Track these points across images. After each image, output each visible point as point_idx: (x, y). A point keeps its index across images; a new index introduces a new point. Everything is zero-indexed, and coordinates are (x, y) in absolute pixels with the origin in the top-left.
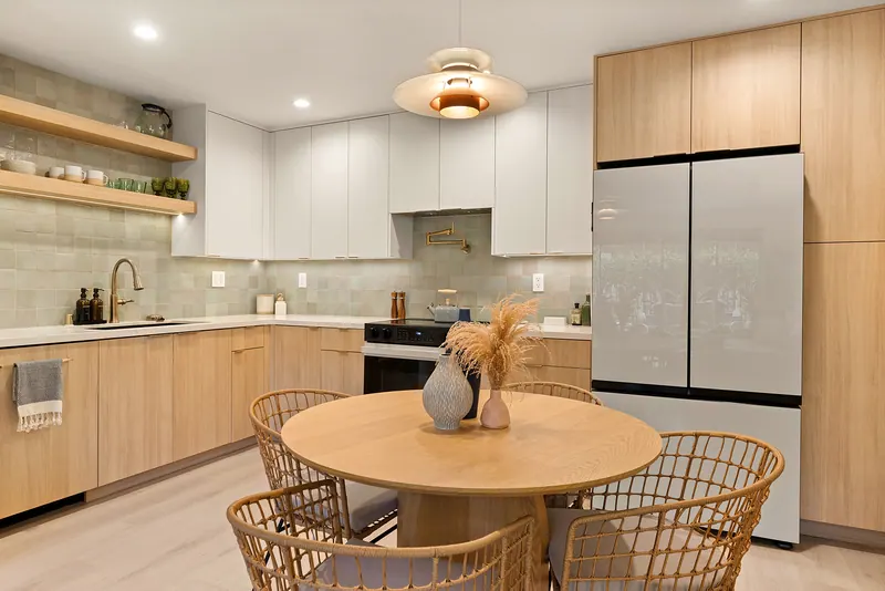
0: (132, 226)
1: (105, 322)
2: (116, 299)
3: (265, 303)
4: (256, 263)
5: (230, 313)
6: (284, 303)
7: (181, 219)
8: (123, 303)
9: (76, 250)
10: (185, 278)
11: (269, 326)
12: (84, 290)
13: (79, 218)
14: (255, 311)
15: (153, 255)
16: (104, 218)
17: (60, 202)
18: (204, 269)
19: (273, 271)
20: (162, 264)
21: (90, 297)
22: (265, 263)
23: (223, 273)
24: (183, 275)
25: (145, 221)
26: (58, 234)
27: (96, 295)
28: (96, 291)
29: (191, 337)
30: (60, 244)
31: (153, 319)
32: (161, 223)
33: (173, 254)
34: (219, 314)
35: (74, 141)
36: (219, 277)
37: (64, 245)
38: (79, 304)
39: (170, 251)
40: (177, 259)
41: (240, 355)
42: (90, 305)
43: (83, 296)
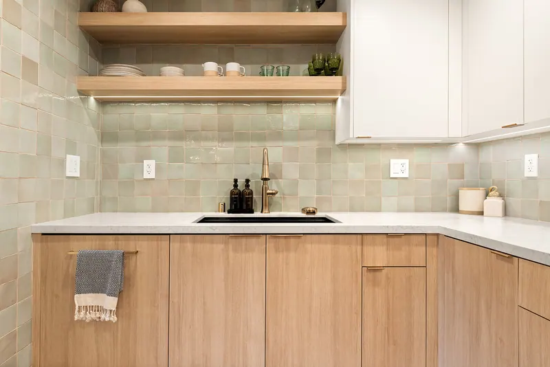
0: (290, 116)
2: (267, 190)
3: (469, 199)
4: (461, 147)
5: (418, 210)
6: (500, 201)
7: (339, 102)
8: (272, 194)
10: (354, 168)
11: (438, 235)
12: (236, 181)
14: (456, 209)
15: (314, 145)
18: (381, 157)
19: (488, 155)
20: (324, 154)
21: (241, 187)
22: (477, 146)
23: (406, 161)
24: (351, 164)
25: (305, 110)
26: (220, 129)
27: (247, 186)
29: (292, 241)
30: (221, 139)
33: (337, 142)
34: (401, 210)
35: (233, 45)
36: (399, 167)
38: (232, 193)
39: (334, 139)
40: (345, 147)
41: (378, 274)
42: (241, 194)
43: (236, 186)
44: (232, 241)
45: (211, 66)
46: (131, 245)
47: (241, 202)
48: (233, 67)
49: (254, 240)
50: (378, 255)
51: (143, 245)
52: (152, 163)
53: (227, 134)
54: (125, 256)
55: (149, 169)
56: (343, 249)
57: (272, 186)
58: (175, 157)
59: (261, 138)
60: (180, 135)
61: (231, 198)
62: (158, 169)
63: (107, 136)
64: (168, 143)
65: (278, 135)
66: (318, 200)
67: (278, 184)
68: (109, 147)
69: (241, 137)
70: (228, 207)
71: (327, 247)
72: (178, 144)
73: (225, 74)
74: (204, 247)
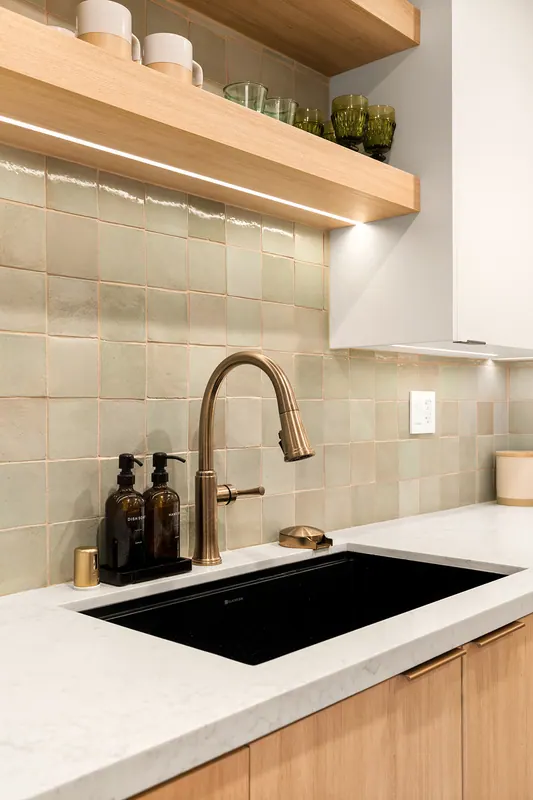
1: (186, 567)
2: (212, 483)
4: (490, 368)
7: (362, 239)
8: (230, 498)
9: (103, 328)
12: (126, 462)
22: (507, 368)
23: (431, 396)
24: (354, 403)
27: (160, 478)
28: (160, 460)
31: (303, 542)
32: (304, 249)
36: (424, 408)
37: (66, 309)
40: (345, 357)
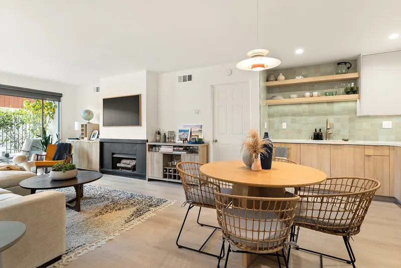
0: (336, 107)
1: (323, 140)
2: (328, 132)
12: (316, 129)
13: (316, 107)
15: (347, 117)
16: (325, 106)
17: (309, 103)
20: (351, 120)
21: (318, 131)
23: (390, 122)
24: (364, 123)
25: (343, 104)
26: (309, 112)
27: (320, 131)
28: (320, 129)
30: (310, 116)
33: (357, 115)
34: (388, 140)
36: (387, 124)
38: (314, 133)
39: (356, 114)
40: (360, 117)
41: (370, 157)
42: (318, 134)
43: (316, 131)
44: (319, 146)
45: (308, 94)
46: (289, 146)
47: (318, 136)
48: (315, 93)
49: (326, 146)
50: (370, 152)
51: (292, 146)
52: (285, 123)
53: (311, 114)
54: (288, 149)
55: (284, 126)
56: (357, 149)
57: (330, 131)
58: (293, 121)
59: (325, 115)
60: (294, 115)
61: (314, 135)
62: (287, 125)
63: (270, 116)
64: (291, 117)
65: (332, 114)
66: (349, 136)
67: (332, 131)
68: (271, 119)
69: (318, 114)
70: (313, 138)
71: (352, 149)
72: (294, 117)
73: (312, 96)
74: (310, 147)
